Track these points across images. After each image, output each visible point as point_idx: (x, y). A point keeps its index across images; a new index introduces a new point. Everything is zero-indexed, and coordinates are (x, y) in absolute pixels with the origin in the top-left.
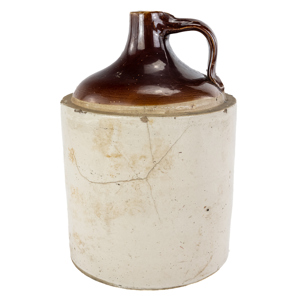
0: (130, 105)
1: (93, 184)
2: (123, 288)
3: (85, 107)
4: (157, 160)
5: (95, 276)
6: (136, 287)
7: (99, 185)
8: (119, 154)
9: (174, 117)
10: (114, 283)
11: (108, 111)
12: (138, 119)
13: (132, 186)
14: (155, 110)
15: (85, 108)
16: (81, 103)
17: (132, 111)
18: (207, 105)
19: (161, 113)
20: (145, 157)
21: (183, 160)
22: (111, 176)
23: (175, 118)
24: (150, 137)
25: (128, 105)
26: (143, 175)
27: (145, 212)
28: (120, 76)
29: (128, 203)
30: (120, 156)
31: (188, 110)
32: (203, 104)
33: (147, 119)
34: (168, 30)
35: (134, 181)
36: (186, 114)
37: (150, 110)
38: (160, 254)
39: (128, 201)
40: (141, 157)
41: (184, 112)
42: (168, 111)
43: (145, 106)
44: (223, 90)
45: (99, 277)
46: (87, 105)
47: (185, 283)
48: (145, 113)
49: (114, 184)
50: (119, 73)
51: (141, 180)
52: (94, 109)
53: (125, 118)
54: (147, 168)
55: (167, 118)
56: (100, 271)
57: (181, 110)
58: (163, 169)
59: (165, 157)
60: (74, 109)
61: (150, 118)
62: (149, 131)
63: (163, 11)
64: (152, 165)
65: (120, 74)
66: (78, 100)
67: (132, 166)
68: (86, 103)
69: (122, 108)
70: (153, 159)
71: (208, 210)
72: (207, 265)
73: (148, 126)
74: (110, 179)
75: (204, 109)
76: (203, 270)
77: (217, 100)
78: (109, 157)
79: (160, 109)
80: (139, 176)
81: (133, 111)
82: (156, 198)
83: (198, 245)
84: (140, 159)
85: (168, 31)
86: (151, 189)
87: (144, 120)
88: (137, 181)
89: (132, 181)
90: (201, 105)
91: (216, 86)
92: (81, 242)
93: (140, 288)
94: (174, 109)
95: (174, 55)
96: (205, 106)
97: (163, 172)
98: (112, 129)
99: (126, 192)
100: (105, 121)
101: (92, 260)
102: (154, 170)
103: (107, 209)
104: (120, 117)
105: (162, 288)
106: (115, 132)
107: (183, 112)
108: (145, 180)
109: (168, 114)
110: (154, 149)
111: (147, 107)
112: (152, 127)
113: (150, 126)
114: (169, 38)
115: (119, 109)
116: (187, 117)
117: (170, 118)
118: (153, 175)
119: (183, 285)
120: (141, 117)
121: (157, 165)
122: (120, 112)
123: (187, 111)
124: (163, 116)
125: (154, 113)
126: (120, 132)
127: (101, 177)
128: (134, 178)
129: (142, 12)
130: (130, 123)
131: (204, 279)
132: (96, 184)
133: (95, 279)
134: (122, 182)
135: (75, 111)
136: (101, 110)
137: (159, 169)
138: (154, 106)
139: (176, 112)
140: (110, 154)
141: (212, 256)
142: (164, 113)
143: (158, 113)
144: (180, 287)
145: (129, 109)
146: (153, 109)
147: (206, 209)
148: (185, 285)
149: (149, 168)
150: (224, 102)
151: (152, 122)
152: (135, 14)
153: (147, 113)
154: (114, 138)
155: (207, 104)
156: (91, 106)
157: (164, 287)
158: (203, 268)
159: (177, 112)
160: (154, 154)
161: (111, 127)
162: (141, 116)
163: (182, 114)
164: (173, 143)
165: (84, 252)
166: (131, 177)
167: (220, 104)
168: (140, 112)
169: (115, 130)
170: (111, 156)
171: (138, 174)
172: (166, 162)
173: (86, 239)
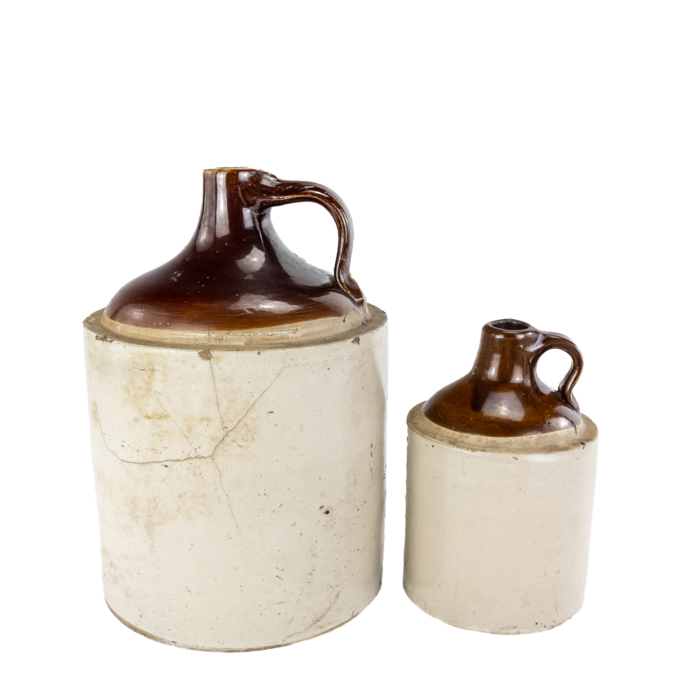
0: (184, 330)
1: (126, 463)
2: (179, 646)
3: (116, 331)
4: (230, 426)
5: (133, 624)
6: (200, 645)
7: (134, 466)
8: (165, 413)
9: (257, 352)
10: (164, 637)
11: (149, 339)
12: (194, 354)
13: (188, 469)
14: (227, 340)
15: (114, 333)
16: (111, 324)
17: (188, 339)
18: (324, 331)
19: (237, 343)
20: (208, 419)
21: (276, 425)
22: (154, 451)
23: (259, 353)
24: (216, 384)
25: (181, 330)
26: (206, 450)
27: (211, 514)
28: (177, 278)
29: (182, 499)
30: (166, 417)
31: (287, 338)
32: (316, 328)
33: (210, 354)
34: (264, 200)
35: (191, 461)
36: (282, 345)
37: (218, 338)
38: (241, 588)
39: (183, 495)
40: (202, 419)
41: (280, 342)
42: (251, 341)
43: (211, 332)
44: (361, 303)
45: (139, 627)
46: (119, 328)
47: (288, 641)
48: (211, 343)
49: (159, 465)
50: (177, 274)
51: (203, 460)
52: (129, 335)
53: (173, 351)
54: (212, 439)
55: (245, 352)
56: (141, 616)
57: (273, 339)
58: (242, 440)
59: (243, 420)
60: (95, 335)
61: (214, 353)
62: (215, 374)
63: (256, 169)
64: (221, 434)
65: (179, 275)
66: (108, 319)
67: (186, 435)
68: (117, 325)
69: (171, 334)
70: (223, 423)
71: (327, 512)
72: (329, 609)
73: (212, 366)
74: (151, 456)
75: (318, 336)
76: (322, 617)
77: (344, 321)
78: (150, 418)
79: (236, 337)
80: (200, 452)
81: (190, 339)
82: (229, 491)
83: (311, 574)
84: (200, 422)
85: (265, 202)
86: (220, 475)
87: (205, 356)
88: (197, 460)
89: (188, 461)
90: (312, 331)
91: (347, 296)
92: (112, 565)
93: (207, 647)
94: (261, 337)
95: (277, 242)
96: (319, 332)
97: (241, 446)
98: (153, 371)
99: (178, 479)
100: (142, 357)
101: (128, 595)
102: (224, 442)
103: (149, 508)
104: (164, 351)
105: (246, 648)
106: (157, 375)
107: (277, 342)
108: (210, 459)
109: (249, 346)
110: (223, 406)
111: (213, 333)
112: (219, 368)
113: (215, 366)
114: (269, 214)
115: (168, 337)
116: (281, 351)
117: (251, 352)
118: (224, 451)
119: (285, 643)
120: (199, 351)
121: (230, 433)
122: (168, 341)
123: (286, 341)
124: (238, 349)
125: (225, 344)
126: (166, 375)
127: (138, 453)
128: (191, 455)
129: (220, 170)
130: (181, 361)
131: (323, 633)
132: (131, 464)
133: (136, 630)
134: (171, 462)
135: (97, 337)
136: (140, 338)
137: (233, 441)
138: (225, 332)
139: (264, 342)
140: (150, 414)
141: (339, 593)
142: (242, 344)
143: (232, 344)
144: (279, 646)
145: (184, 337)
146: (224, 337)
147: (324, 510)
148: (289, 644)
149: (216, 438)
150: (361, 324)
151: (218, 359)
152: (210, 172)
153: (213, 343)
154: (158, 385)
155: (323, 328)
156: (124, 330)
157: (250, 647)
158: (322, 614)
159: (266, 342)
160: (225, 414)
161: (151, 368)
162: (199, 349)
163: (275, 346)
164: (256, 396)
165: (117, 581)
166: (186, 453)
167: (352, 327)
168: (201, 341)
169: (156, 373)
170: (152, 416)
171: (198, 449)
172: (245, 428)
173: (118, 560)
